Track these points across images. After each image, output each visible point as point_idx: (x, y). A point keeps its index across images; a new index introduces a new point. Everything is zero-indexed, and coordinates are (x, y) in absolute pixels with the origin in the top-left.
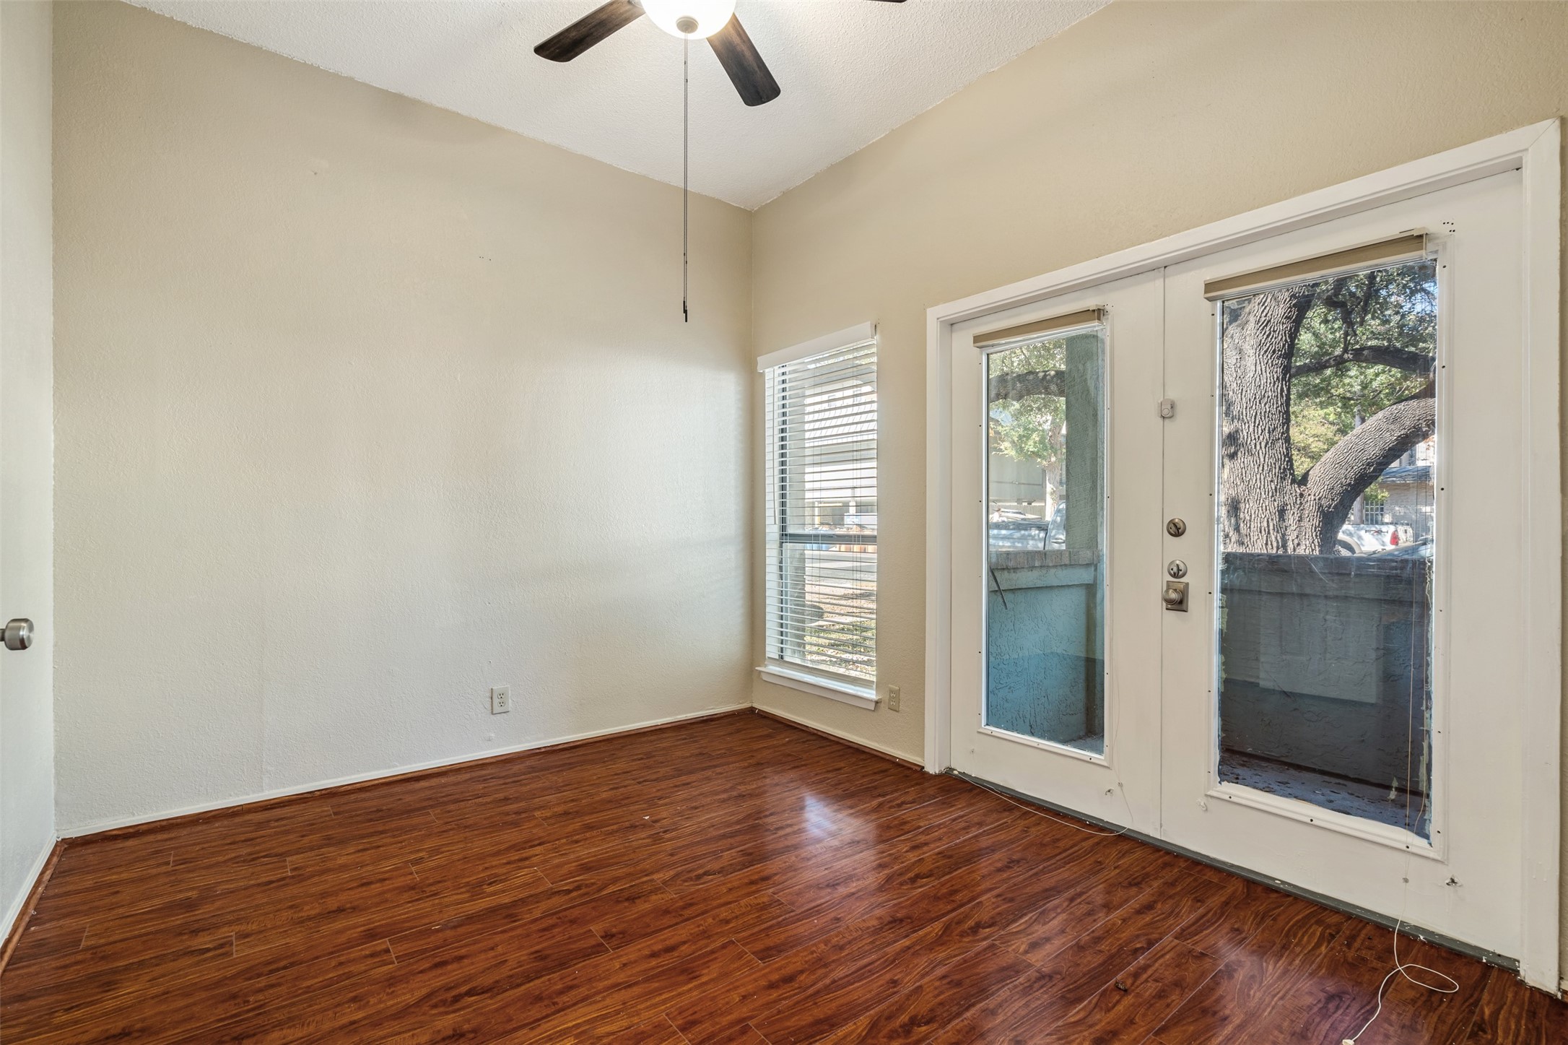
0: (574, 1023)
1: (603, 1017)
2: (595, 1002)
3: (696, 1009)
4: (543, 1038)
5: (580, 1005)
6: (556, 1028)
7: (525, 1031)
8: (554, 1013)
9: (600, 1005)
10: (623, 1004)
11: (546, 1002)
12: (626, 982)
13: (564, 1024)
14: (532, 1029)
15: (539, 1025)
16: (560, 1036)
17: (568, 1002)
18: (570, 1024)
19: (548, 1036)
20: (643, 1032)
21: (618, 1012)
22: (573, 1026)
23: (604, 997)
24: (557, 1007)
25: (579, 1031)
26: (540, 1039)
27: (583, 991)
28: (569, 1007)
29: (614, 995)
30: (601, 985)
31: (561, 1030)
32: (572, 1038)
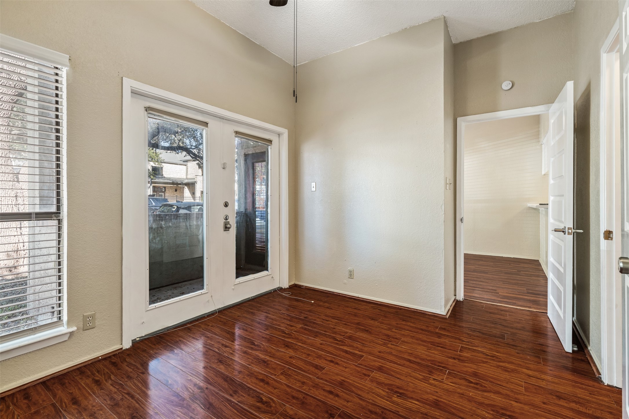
0: (386, 402)
1: (378, 395)
2: (373, 401)
3: (359, 376)
4: (399, 406)
5: (378, 404)
6: (392, 406)
7: (401, 413)
8: (387, 410)
9: (374, 399)
10: (368, 393)
11: (384, 415)
12: (357, 397)
13: (389, 404)
14: (398, 412)
15: (395, 411)
16: (394, 402)
17: (379, 409)
18: (388, 402)
19: (397, 406)
20: (377, 384)
21: (373, 393)
22: (388, 401)
23: (369, 400)
24: (382, 410)
25: (388, 399)
26: (400, 407)
27: (370, 407)
28: (381, 407)
29: (366, 397)
30: (364, 404)
31: (392, 403)
32: (393, 399)
